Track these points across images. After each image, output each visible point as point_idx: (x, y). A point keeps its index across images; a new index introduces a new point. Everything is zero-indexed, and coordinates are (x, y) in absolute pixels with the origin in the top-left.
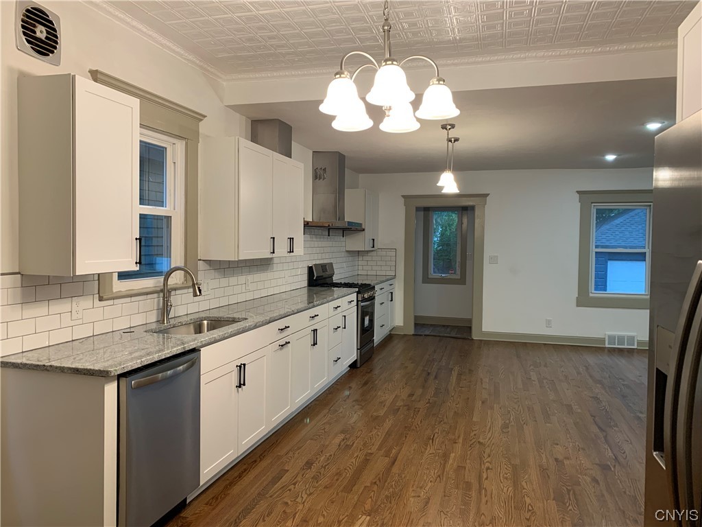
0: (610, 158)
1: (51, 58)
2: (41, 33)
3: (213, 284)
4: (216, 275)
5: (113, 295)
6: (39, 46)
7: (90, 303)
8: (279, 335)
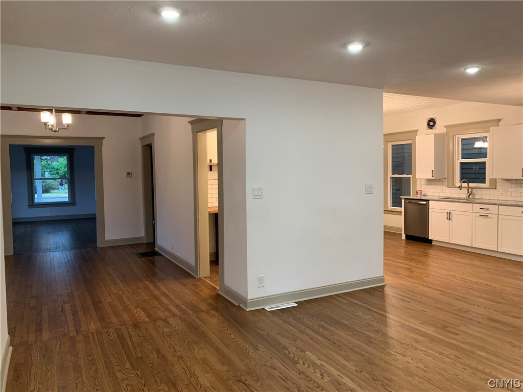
1: (434, 128)
2: (431, 123)
3: (509, 189)
4: (513, 186)
5: (453, 186)
6: (430, 127)
7: (445, 187)
8: (482, 211)
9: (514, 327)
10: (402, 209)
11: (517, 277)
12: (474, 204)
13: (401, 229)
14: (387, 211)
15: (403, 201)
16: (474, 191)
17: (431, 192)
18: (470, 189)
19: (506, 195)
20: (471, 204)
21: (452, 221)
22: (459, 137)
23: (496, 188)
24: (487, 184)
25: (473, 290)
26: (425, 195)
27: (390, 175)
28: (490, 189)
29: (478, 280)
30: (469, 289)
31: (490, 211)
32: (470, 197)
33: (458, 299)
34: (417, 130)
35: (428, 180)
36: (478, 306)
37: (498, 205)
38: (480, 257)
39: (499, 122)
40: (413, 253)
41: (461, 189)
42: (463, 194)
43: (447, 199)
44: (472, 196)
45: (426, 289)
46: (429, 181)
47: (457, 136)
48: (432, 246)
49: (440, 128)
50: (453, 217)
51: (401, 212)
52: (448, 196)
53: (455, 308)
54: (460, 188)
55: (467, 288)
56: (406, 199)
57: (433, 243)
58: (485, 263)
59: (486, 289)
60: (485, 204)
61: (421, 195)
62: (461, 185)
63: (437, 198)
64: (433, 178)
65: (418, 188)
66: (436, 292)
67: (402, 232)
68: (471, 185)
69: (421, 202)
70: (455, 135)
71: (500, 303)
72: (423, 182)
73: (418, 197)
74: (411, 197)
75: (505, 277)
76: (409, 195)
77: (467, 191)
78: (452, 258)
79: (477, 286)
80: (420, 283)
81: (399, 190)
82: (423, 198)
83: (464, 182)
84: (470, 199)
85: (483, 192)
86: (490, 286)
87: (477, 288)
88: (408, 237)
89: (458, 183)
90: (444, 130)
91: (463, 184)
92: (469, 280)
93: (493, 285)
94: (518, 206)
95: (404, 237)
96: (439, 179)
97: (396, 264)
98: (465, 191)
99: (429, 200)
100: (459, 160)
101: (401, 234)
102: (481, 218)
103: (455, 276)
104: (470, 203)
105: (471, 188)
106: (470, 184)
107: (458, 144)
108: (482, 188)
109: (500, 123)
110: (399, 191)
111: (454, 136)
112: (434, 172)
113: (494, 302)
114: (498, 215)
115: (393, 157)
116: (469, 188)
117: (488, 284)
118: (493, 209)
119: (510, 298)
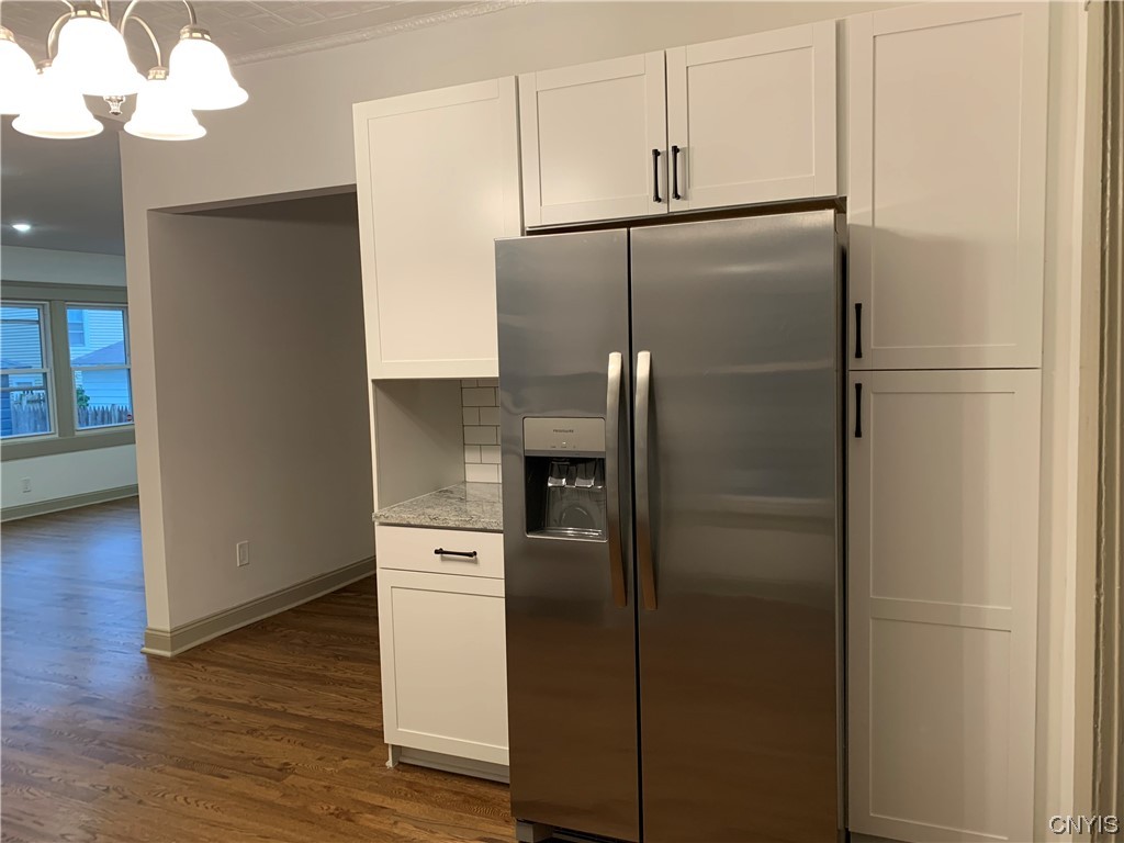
0: (23, 228)
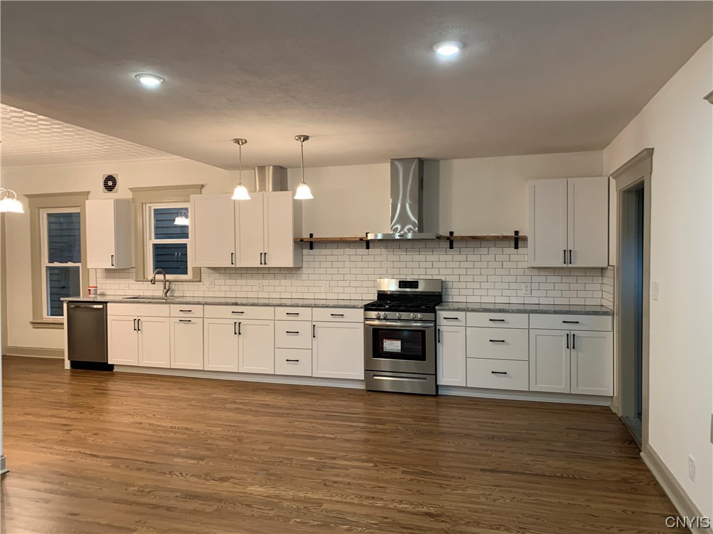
1: (114, 190)
2: (110, 183)
3: (217, 282)
4: (221, 277)
5: (144, 280)
6: (110, 188)
7: (132, 281)
8: (182, 314)
9: (221, 501)
10: (64, 319)
11: (227, 406)
12: (171, 305)
13: (62, 352)
14: (36, 324)
15: (65, 305)
16: (173, 286)
17: (112, 289)
18: (167, 283)
19: (213, 289)
20: (168, 306)
21: (142, 332)
22: (150, 207)
23: (200, 281)
24: (189, 276)
25: (166, 443)
26: (103, 295)
27: (45, 262)
28: (193, 282)
29: (175, 424)
30: (160, 442)
31: (193, 313)
32: (168, 294)
33: (139, 469)
34: (89, 192)
35: (107, 270)
36: (171, 473)
37: (203, 304)
38: (181, 383)
39: (202, 188)
40: (79, 392)
41: (154, 284)
42: (157, 290)
43: (135, 300)
44: (171, 293)
45: (89, 461)
46: (108, 272)
47: (148, 205)
48: (113, 374)
49: (122, 191)
50: (144, 326)
51: (63, 324)
52: (136, 294)
53: (132, 489)
54: (153, 281)
55: (157, 442)
56: (70, 302)
57: (116, 370)
58: (187, 391)
59: (185, 436)
60: (187, 303)
61: (96, 294)
62: (155, 278)
63: (120, 298)
64: (113, 267)
65: (92, 284)
66: (105, 463)
67: (64, 356)
68: (169, 277)
69: (95, 306)
70: (146, 204)
71: (202, 458)
72: (99, 275)
73: (91, 298)
74: (81, 299)
75: (212, 409)
76: (78, 295)
77: (163, 286)
78: (141, 391)
79: (172, 434)
80: (79, 452)
81: (64, 287)
82: (99, 299)
83: (158, 273)
84: (167, 298)
85: (184, 287)
86: (191, 430)
87: (173, 439)
88: (74, 365)
89: (150, 275)
90: (129, 195)
91: (157, 275)
92: (161, 426)
93: (196, 427)
94: (227, 304)
95: (67, 365)
96: (124, 269)
97: (41, 420)
98: (160, 286)
99: (106, 303)
100: (151, 241)
101: (64, 360)
102: (182, 324)
103: (141, 423)
104: (166, 303)
105: (168, 281)
106: (167, 275)
107: (150, 216)
108: (182, 282)
109: (203, 190)
110: (64, 289)
111: (144, 205)
112: (114, 258)
113: (194, 459)
114: (203, 318)
115: (50, 236)
116: (165, 281)
117: (189, 426)
118: (197, 310)
119: (217, 446)
